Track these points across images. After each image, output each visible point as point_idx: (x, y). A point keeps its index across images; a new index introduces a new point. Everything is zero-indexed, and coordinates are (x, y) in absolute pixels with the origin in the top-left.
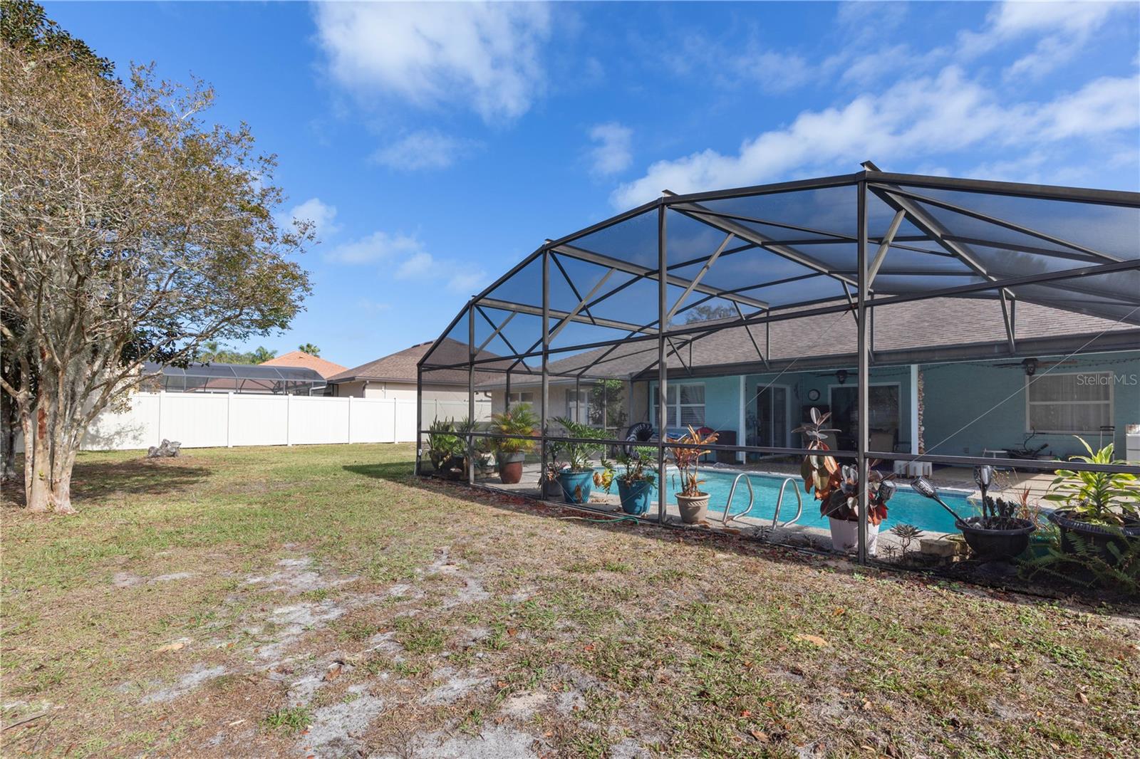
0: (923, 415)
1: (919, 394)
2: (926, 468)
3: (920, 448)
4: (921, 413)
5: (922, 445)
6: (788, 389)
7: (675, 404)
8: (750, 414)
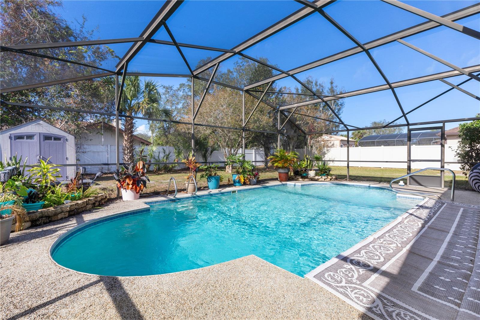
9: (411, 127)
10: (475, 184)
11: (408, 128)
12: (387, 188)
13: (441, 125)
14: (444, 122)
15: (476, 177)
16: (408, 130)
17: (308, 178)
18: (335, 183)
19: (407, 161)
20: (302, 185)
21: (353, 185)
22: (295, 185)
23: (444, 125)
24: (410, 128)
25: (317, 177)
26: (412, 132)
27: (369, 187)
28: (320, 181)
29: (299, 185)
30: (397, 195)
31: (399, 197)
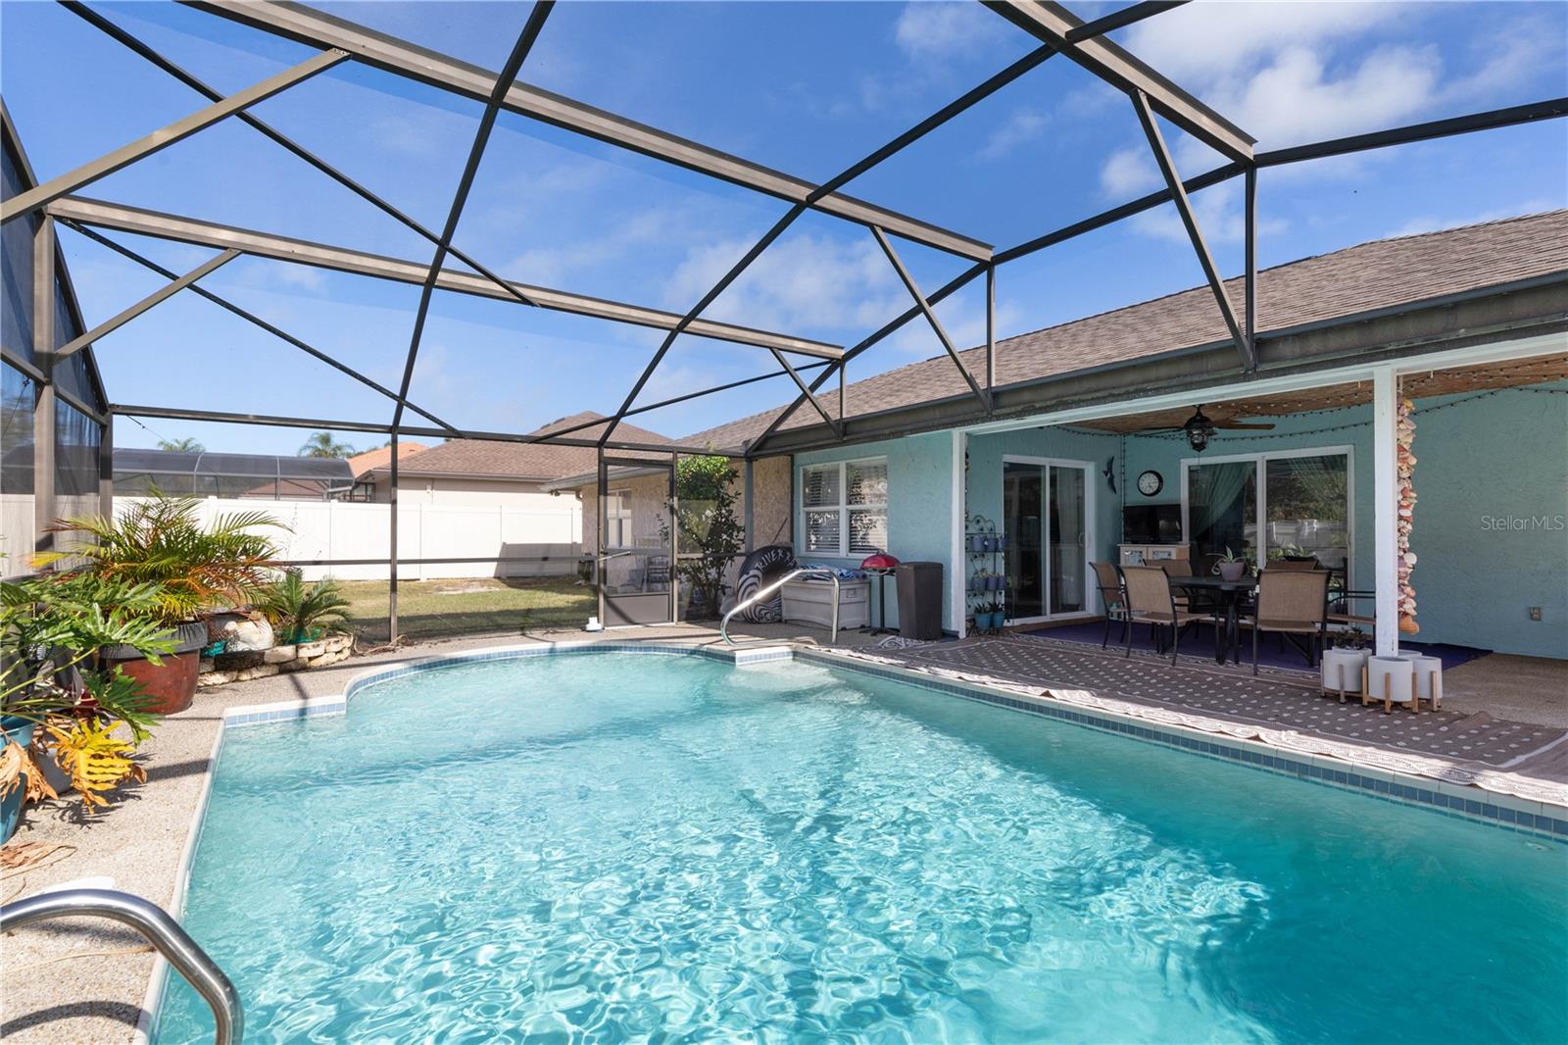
0: (1415, 520)
1: (1403, 460)
2: (1423, 678)
3: (1403, 615)
4: (1407, 513)
5: (1410, 606)
6: (1090, 471)
7: (838, 504)
8: (982, 524)
9: (608, 453)
12: (619, 644)
13: (668, 456)
14: (676, 450)
15: (754, 587)
16: (600, 461)
17: (264, 664)
21: (489, 657)
23: (675, 458)
24: (606, 455)
25: (303, 652)
26: (609, 467)
27: (552, 651)
29: (331, 707)
30: (738, 654)
31: (741, 660)
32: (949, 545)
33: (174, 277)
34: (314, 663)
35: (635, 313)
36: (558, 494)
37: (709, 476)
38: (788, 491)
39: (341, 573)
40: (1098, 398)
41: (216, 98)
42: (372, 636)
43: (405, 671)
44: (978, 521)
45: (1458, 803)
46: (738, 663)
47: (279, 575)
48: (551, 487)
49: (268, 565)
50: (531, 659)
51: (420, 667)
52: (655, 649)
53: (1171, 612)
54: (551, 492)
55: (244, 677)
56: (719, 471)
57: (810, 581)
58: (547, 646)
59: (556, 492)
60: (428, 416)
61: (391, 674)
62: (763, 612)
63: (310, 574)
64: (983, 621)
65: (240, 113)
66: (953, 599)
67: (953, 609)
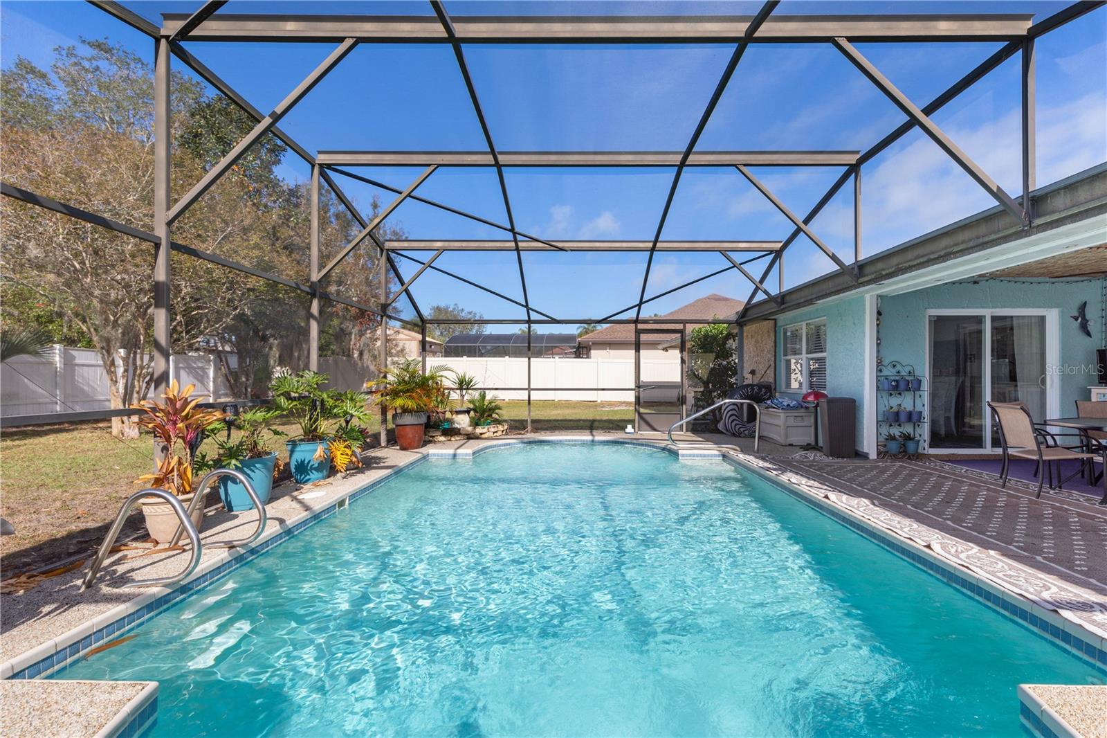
7: (801, 354)
8: (899, 367)
9: (640, 326)
10: (733, 421)
11: (636, 327)
12: (629, 441)
13: (680, 326)
14: (685, 322)
15: (734, 412)
16: (636, 332)
17: (460, 434)
18: (526, 440)
19: (634, 387)
20: (474, 453)
21: (561, 441)
22: (455, 455)
23: (684, 327)
24: (639, 328)
25: (479, 430)
27: (593, 441)
28: (486, 439)
29: (466, 455)
30: (680, 452)
31: (683, 455)
32: (862, 385)
33: (424, 264)
34: (483, 436)
35: (625, 245)
36: (667, 351)
37: (714, 338)
38: (773, 344)
39: (502, 395)
40: (921, 264)
41: (400, 193)
42: (517, 426)
43: (517, 444)
44: (894, 366)
45: (1044, 625)
46: (680, 458)
47: (476, 395)
48: (664, 346)
49: (473, 389)
50: (583, 444)
51: (525, 443)
52: (646, 445)
53: (1036, 448)
54: (663, 350)
55: (453, 439)
56: (721, 333)
57: (770, 409)
58: (590, 438)
59: (666, 349)
60: (541, 314)
61: (509, 444)
62: (742, 429)
63: (489, 395)
64: (893, 446)
65: (409, 195)
66: (865, 427)
67: (865, 435)
